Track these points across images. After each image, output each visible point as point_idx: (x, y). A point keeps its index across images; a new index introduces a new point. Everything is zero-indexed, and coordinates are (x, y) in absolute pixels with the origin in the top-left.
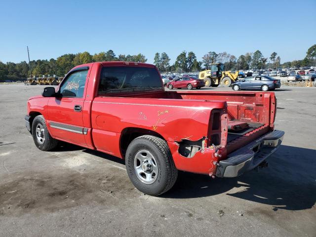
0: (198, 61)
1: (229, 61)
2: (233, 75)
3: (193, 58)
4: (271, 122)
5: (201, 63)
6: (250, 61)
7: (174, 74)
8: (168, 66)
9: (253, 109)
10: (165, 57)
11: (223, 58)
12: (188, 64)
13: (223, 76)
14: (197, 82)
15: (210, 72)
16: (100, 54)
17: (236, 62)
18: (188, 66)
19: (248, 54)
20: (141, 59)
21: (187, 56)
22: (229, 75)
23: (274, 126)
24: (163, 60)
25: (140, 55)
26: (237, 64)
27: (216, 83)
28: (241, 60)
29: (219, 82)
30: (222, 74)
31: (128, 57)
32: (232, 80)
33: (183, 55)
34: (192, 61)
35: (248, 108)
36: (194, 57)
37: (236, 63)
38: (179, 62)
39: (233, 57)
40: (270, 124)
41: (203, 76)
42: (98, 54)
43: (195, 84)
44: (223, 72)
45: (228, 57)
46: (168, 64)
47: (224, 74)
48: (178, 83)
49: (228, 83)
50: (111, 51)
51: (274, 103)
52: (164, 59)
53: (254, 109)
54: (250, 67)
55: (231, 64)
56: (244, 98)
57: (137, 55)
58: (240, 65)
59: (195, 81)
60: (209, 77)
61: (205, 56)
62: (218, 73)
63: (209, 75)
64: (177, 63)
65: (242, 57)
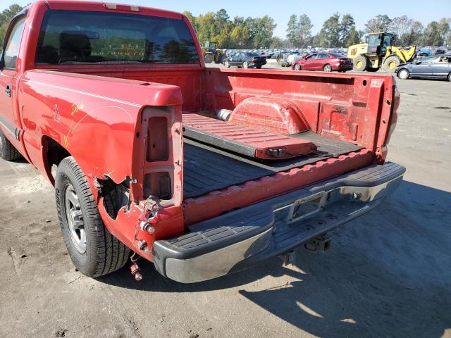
0: (357, 29)
1: (410, 32)
2: (405, 52)
3: (350, 25)
4: (380, 144)
5: (362, 33)
6: (446, 32)
7: (317, 49)
8: (308, 36)
9: (346, 113)
10: (306, 22)
11: (401, 26)
12: (340, 33)
13: (388, 54)
14: (341, 63)
15: (367, 48)
16: (207, 16)
17: (422, 32)
18: (341, 38)
19: (444, 19)
20: (267, 25)
21: (340, 21)
22: (399, 53)
23: (385, 153)
24: (301, 27)
25: (266, 18)
26: (422, 38)
27: (375, 66)
28: (430, 30)
29: (379, 64)
30: (385, 51)
31: (247, 20)
32: (401, 61)
33: (335, 19)
34: (348, 30)
35: (338, 110)
36: (352, 23)
37: (421, 35)
38: (327, 30)
39: (418, 24)
40: (375, 148)
41: (354, 52)
42: (204, 15)
43: (338, 64)
44: (388, 48)
45: (409, 23)
46: (308, 33)
47: (390, 51)
48: (309, 62)
49: (394, 66)
50: (223, 10)
51: (390, 100)
52: (303, 24)
53: (350, 113)
54: (445, 43)
55: (411, 36)
56: (334, 86)
57: (262, 18)
58: (427, 38)
59: (337, 60)
60: (364, 55)
61: (369, 22)
62: (379, 48)
63: (365, 51)
64: (323, 31)
65: (434, 25)
